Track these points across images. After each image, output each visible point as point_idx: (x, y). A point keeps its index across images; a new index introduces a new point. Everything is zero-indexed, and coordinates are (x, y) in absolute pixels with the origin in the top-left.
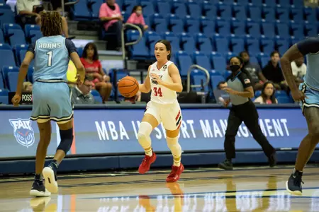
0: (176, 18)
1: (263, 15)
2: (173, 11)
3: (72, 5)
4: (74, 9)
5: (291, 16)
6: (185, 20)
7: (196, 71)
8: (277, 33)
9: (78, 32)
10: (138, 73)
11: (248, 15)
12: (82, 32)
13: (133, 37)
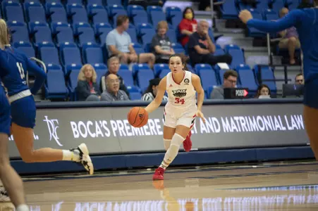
3: (221, 5)
4: (222, 8)
9: (227, 30)
12: (230, 30)
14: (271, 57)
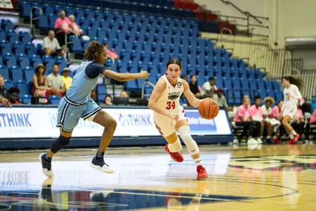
0: (136, 52)
1: (189, 53)
2: (134, 48)
4: (73, 46)
5: (206, 54)
6: (142, 54)
7: (148, 86)
8: (197, 63)
9: (75, 60)
10: (112, 86)
11: (180, 52)
13: (109, 64)
14: (104, 79)
